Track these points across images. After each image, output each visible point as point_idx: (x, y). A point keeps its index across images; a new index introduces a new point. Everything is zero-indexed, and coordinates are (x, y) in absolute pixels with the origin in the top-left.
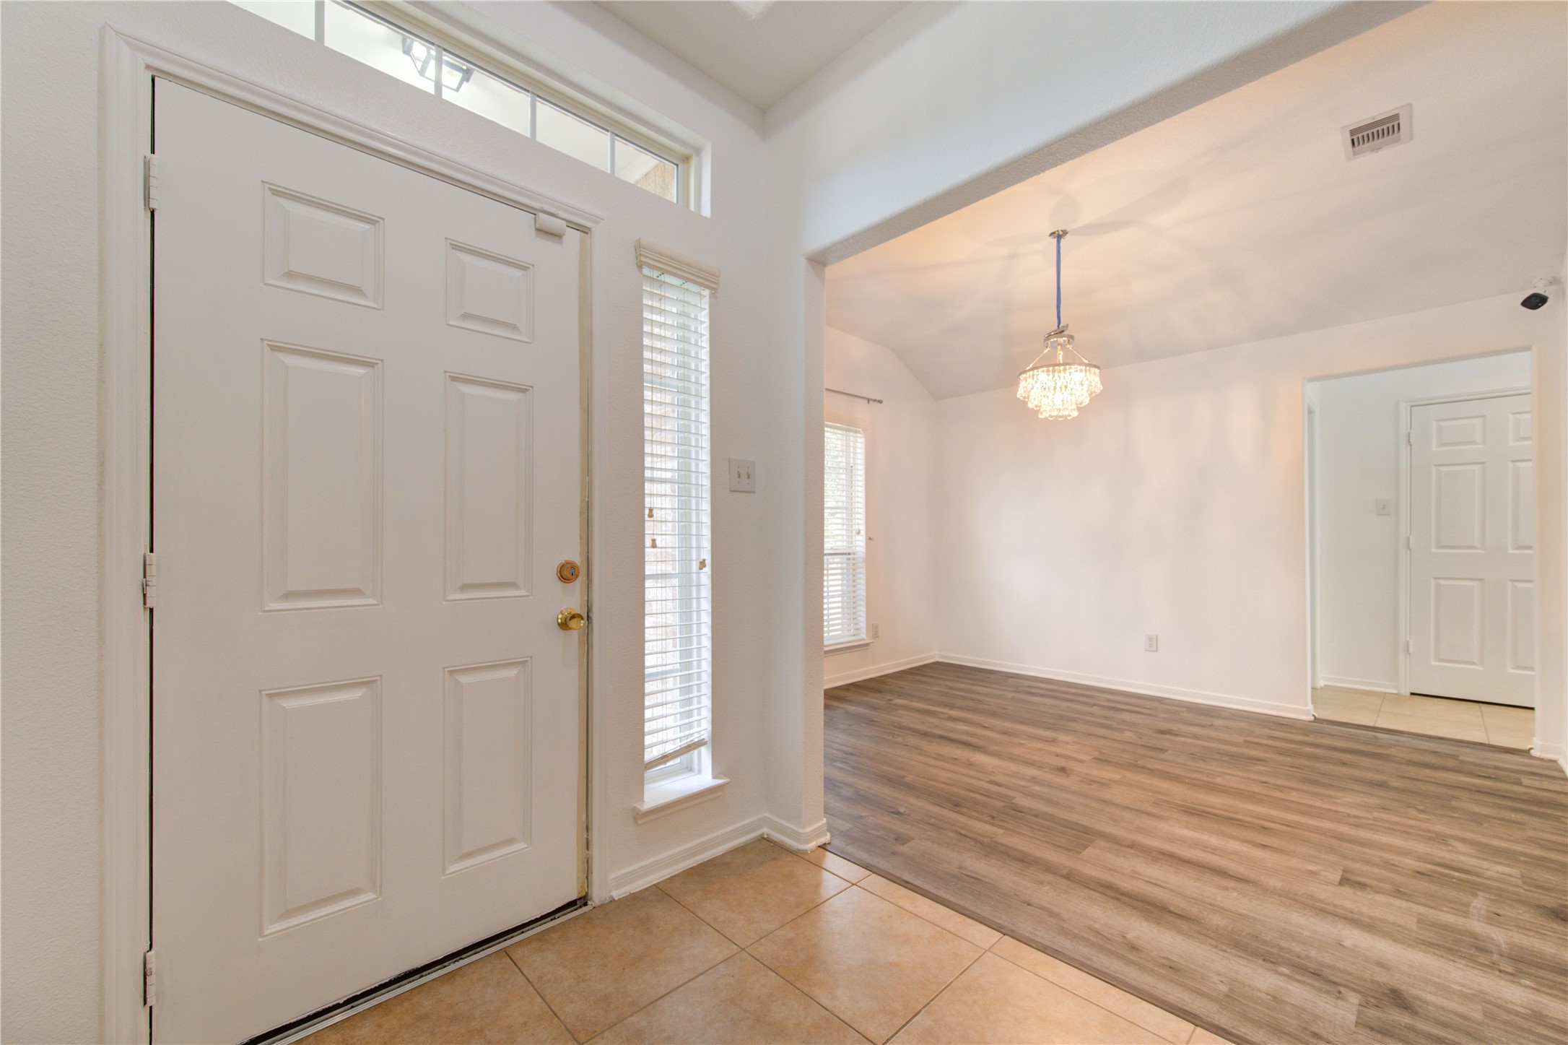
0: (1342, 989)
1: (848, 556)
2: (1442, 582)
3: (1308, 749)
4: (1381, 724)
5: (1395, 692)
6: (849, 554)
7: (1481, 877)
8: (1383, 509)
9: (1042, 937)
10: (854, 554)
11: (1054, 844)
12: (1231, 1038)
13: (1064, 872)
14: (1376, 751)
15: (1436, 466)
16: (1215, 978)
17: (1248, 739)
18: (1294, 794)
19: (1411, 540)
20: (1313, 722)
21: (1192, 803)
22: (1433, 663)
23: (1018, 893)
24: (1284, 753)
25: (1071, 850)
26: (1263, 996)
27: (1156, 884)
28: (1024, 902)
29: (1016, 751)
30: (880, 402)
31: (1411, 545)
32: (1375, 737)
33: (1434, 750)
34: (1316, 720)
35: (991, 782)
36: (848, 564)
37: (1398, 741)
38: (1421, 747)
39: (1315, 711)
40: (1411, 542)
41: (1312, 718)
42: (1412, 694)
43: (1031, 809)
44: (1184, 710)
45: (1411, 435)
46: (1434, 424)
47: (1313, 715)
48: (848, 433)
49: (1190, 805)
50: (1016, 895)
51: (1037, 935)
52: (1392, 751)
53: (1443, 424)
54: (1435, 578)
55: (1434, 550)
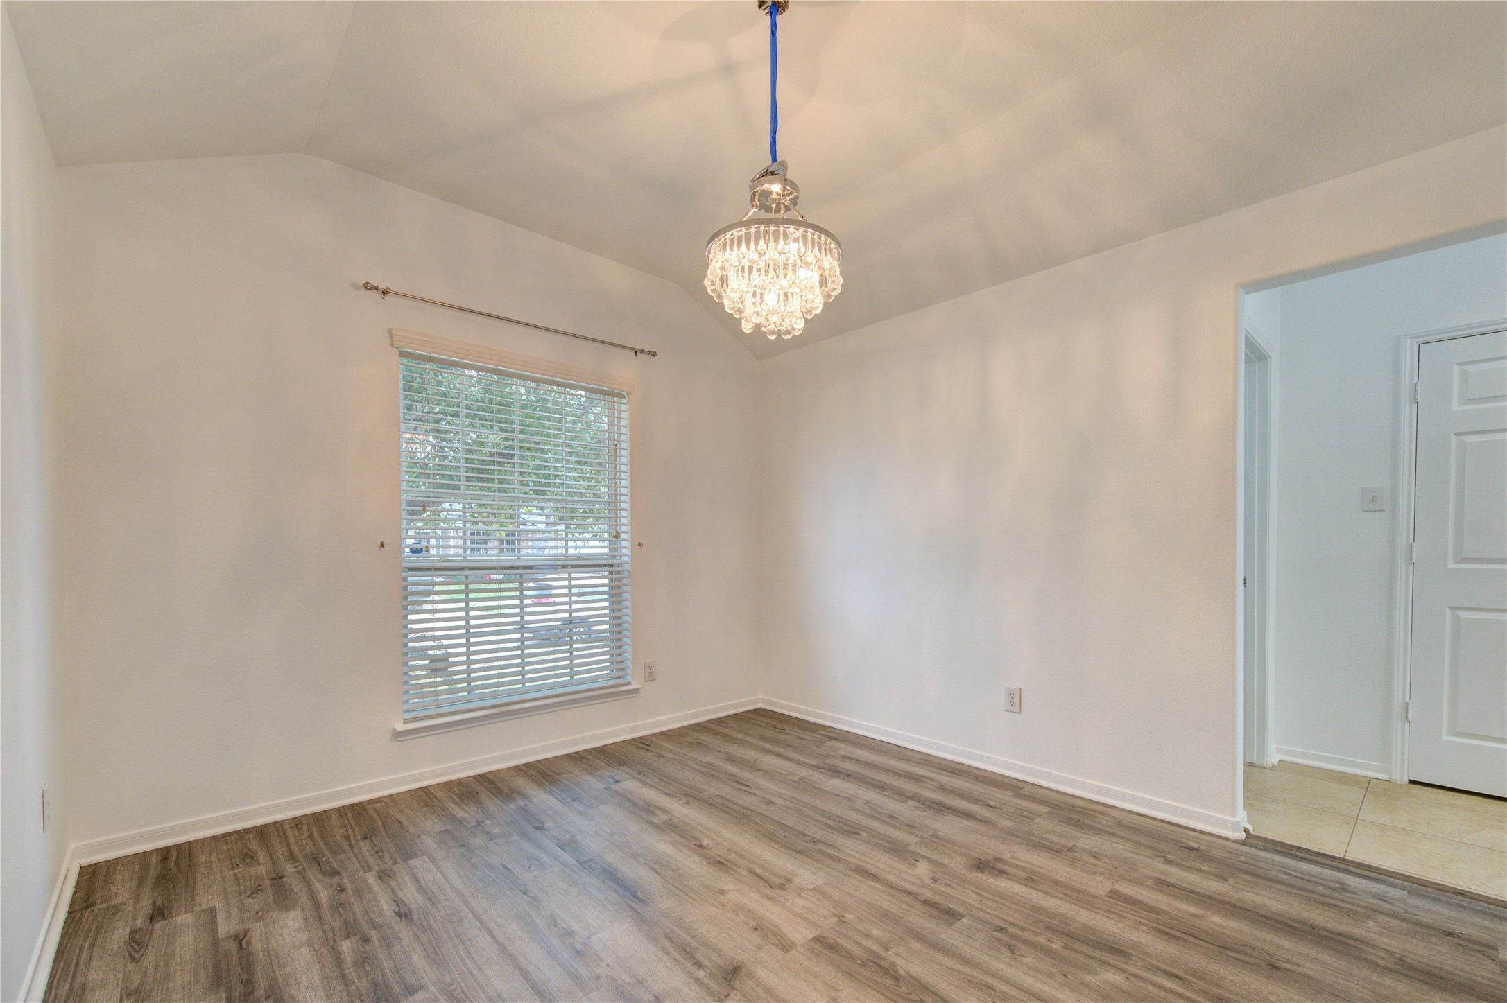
1: (611, 569)
2: (1463, 614)
3: (1216, 920)
4: (1358, 853)
5: (1386, 777)
6: (612, 566)
8: (1372, 502)
10: (619, 565)
14: (1342, 928)
15: (1457, 434)
17: (1118, 887)
19: (1414, 548)
20: (1243, 843)
22: (1446, 737)
24: (1169, 929)
30: (654, 354)
31: (1414, 557)
32: (1344, 888)
33: (1449, 926)
36: (611, 580)
37: (1382, 898)
38: (1426, 918)
39: (1249, 822)
40: (1414, 553)
41: (1242, 836)
42: (1411, 782)
44: (1045, 809)
45: (1419, 388)
46: (1456, 368)
47: (1246, 831)
48: (610, 399)
52: (1369, 930)
53: (1470, 368)
54: (1451, 608)
55: (1451, 565)
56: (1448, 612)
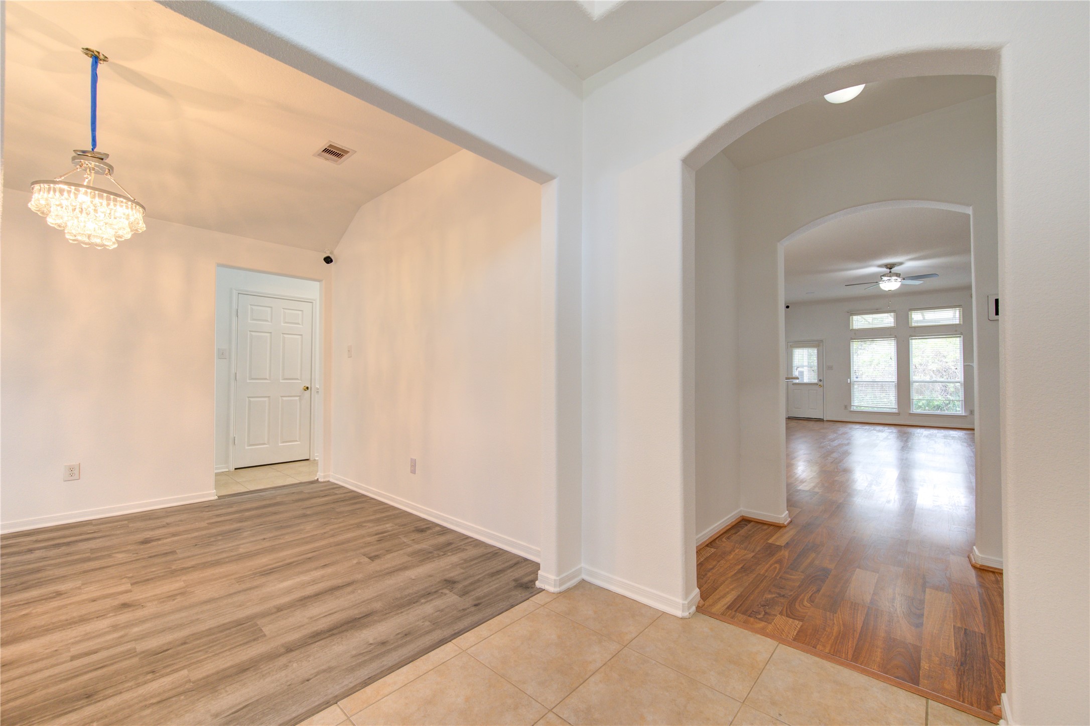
0: (440, 591)
4: (251, 488)
5: (228, 470)
7: (389, 531)
9: (351, 683)
11: (241, 645)
12: (462, 633)
13: (283, 650)
16: (420, 623)
18: (286, 537)
21: (256, 569)
23: (288, 683)
25: (258, 638)
26: (436, 614)
27: (330, 614)
28: (303, 682)
29: (35, 622)
33: (291, 492)
34: (220, 497)
35: (73, 658)
41: (217, 497)
42: (235, 469)
43: (170, 643)
47: (216, 495)
49: (255, 571)
50: (290, 685)
51: (347, 685)
54: (248, 397)
55: (248, 381)
56: (247, 398)
